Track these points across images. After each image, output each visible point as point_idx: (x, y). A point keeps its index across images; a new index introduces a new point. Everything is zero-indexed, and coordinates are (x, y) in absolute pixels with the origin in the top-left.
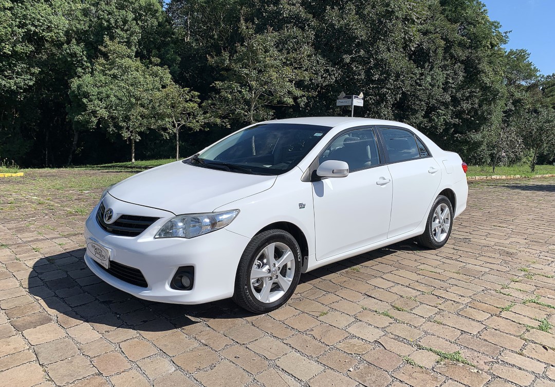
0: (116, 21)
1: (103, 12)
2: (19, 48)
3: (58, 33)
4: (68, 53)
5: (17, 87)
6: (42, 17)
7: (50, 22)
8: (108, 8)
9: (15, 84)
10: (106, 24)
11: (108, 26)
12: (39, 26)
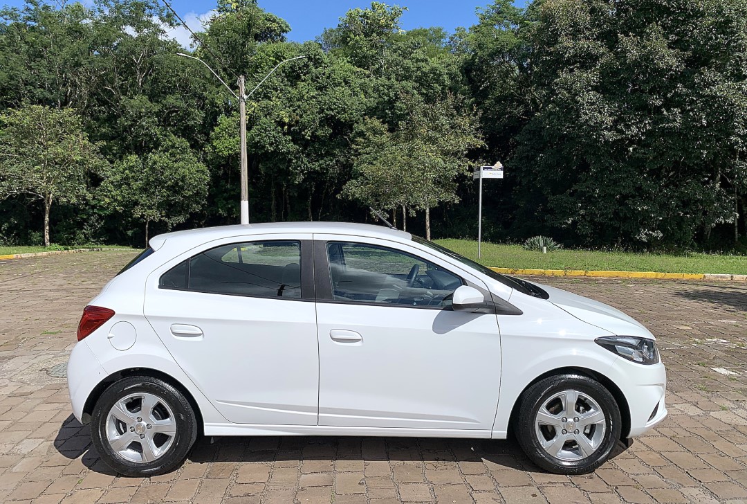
0: (395, 94)
1: (383, 86)
2: (320, 133)
3: (351, 114)
4: (356, 132)
5: (321, 168)
6: (338, 100)
7: (345, 104)
8: (387, 82)
9: (320, 165)
10: (386, 98)
11: (389, 100)
12: (335, 109)
